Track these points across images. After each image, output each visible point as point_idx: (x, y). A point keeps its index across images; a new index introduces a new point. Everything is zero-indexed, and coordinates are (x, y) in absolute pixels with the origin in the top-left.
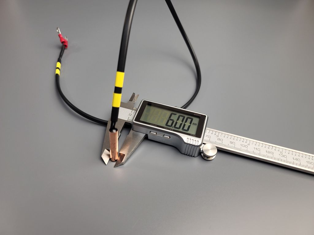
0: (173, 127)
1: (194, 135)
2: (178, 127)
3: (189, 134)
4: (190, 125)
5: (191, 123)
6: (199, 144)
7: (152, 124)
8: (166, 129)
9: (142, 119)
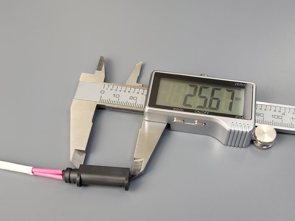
0: (207, 108)
1: (242, 116)
2: (215, 107)
3: (233, 116)
4: (231, 101)
5: (232, 98)
6: (251, 129)
7: (177, 108)
8: (199, 113)
9: (159, 102)
